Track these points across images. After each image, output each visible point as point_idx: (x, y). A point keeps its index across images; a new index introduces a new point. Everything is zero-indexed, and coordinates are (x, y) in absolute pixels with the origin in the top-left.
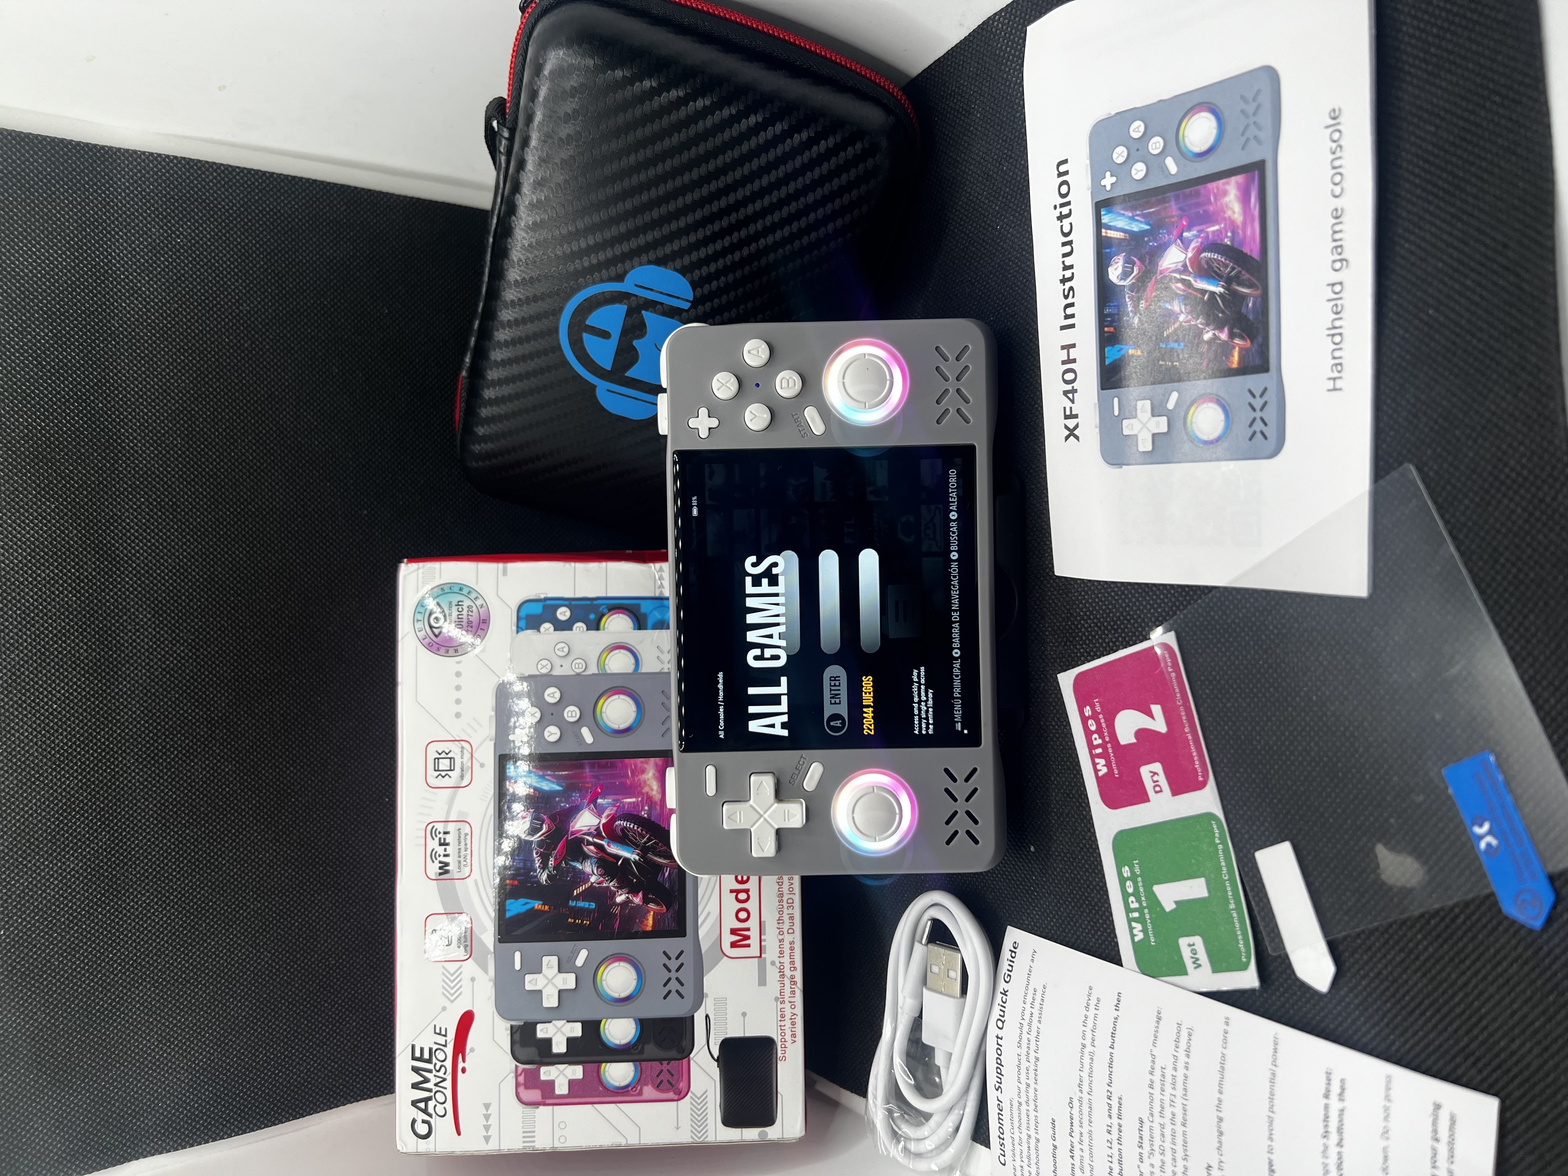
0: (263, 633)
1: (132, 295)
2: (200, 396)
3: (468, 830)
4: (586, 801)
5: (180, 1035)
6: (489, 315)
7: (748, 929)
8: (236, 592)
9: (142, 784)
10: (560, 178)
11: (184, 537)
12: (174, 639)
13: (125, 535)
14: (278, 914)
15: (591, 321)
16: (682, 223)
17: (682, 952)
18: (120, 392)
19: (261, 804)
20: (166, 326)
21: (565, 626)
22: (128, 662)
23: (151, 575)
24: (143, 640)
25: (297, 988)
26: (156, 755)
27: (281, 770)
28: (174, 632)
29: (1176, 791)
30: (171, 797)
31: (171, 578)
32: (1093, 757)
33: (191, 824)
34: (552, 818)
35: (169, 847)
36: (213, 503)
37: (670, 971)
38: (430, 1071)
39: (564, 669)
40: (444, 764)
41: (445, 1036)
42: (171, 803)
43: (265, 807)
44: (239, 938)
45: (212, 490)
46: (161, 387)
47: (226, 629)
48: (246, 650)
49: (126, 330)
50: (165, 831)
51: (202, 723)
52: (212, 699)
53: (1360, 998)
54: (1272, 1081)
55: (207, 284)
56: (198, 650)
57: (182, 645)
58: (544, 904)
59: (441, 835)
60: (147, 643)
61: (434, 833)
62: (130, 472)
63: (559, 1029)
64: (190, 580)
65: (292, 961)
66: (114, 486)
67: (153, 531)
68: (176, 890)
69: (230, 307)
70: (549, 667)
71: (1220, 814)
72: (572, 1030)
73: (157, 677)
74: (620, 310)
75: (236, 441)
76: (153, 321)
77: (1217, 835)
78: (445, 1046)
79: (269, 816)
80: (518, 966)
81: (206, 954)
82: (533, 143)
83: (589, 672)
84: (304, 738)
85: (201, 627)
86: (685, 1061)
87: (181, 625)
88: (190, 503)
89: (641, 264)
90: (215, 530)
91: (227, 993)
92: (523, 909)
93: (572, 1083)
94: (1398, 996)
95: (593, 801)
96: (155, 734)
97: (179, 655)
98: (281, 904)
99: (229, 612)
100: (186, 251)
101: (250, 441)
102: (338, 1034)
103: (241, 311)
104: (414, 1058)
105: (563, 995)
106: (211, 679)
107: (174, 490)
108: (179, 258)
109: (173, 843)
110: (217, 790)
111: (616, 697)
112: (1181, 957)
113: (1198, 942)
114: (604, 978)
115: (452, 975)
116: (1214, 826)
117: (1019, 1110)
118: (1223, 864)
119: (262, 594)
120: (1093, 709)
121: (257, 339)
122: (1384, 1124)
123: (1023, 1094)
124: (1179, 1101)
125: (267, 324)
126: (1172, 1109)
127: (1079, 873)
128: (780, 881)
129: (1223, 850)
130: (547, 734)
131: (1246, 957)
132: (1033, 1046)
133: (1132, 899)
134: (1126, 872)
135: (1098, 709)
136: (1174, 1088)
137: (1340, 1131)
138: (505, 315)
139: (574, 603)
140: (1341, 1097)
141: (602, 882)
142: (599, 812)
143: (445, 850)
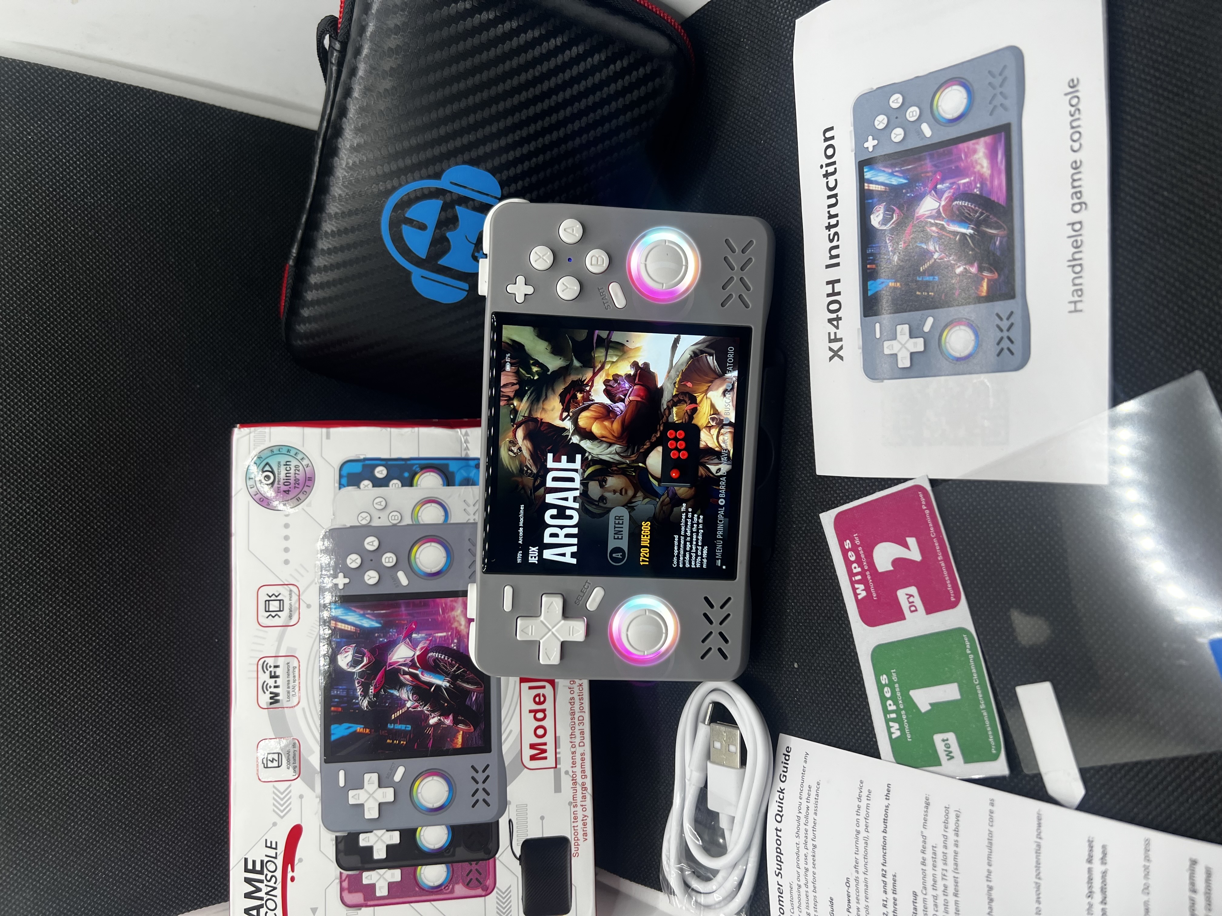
0: (104, 491)
3: (296, 664)
4: (402, 636)
6: (318, 207)
7: (545, 744)
8: (79, 455)
10: (387, 84)
12: (20, 496)
14: (115, 746)
15: (410, 213)
16: (494, 128)
17: (488, 766)
19: (101, 646)
20: (16, 213)
21: (382, 483)
25: (133, 812)
27: (120, 615)
29: (929, 610)
32: (853, 583)
33: (35, 665)
34: (372, 652)
35: (14, 686)
37: (477, 782)
38: (261, 881)
39: (382, 520)
40: (274, 606)
41: (276, 849)
47: (70, 487)
48: (88, 507)
52: (56, 551)
54: (1038, 852)
56: (43, 507)
57: (28, 502)
58: (365, 728)
59: (272, 669)
61: (265, 667)
64: (36, 443)
65: (128, 787)
68: (20, 725)
69: (76, 199)
70: (368, 518)
71: (971, 627)
72: (391, 838)
74: (436, 204)
77: (968, 646)
78: (276, 858)
79: (108, 657)
80: (342, 783)
81: (49, 784)
82: (365, 51)
83: (404, 523)
84: (141, 586)
86: (491, 861)
87: (27, 483)
89: (457, 164)
91: (69, 818)
92: (346, 733)
93: (391, 885)
94: (1141, 775)
95: (408, 635)
98: (118, 736)
99: (73, 472)
100: (36, 147)
102: (170, 852)
103: (86, 203)
104: (246, 870)
105: (383, 807)
108: (29, 153)
109: (18, 683)
111: (429, 544)
112: (936, 751)
113: (951, 737)
114: (419, 791)
115: (282, 794)
116: (966, 639)
117: (799, 891)
118: (974, 671)
119: (103, 457)
120: (852, 542)
121: (101, 229)
122: (1144, 881)
123: (802, 878)
124: (950, 875)
125: (110, 216)
126: (944, 882)
127: (839, 684)
128: (572, 702)
129: (974, 660)
130: (366, 578)
131: (996, 750)
132: (810, 835)
133: (889, 702)
134: (884, 679)
135: (857, 542)
136: (945, 864)
137: (1103, 890)
138: (332, 208)
139: (390, 463)
140: (1103, 861)
141: (417, 706)
142: (414, 645)
143: (276, 682)
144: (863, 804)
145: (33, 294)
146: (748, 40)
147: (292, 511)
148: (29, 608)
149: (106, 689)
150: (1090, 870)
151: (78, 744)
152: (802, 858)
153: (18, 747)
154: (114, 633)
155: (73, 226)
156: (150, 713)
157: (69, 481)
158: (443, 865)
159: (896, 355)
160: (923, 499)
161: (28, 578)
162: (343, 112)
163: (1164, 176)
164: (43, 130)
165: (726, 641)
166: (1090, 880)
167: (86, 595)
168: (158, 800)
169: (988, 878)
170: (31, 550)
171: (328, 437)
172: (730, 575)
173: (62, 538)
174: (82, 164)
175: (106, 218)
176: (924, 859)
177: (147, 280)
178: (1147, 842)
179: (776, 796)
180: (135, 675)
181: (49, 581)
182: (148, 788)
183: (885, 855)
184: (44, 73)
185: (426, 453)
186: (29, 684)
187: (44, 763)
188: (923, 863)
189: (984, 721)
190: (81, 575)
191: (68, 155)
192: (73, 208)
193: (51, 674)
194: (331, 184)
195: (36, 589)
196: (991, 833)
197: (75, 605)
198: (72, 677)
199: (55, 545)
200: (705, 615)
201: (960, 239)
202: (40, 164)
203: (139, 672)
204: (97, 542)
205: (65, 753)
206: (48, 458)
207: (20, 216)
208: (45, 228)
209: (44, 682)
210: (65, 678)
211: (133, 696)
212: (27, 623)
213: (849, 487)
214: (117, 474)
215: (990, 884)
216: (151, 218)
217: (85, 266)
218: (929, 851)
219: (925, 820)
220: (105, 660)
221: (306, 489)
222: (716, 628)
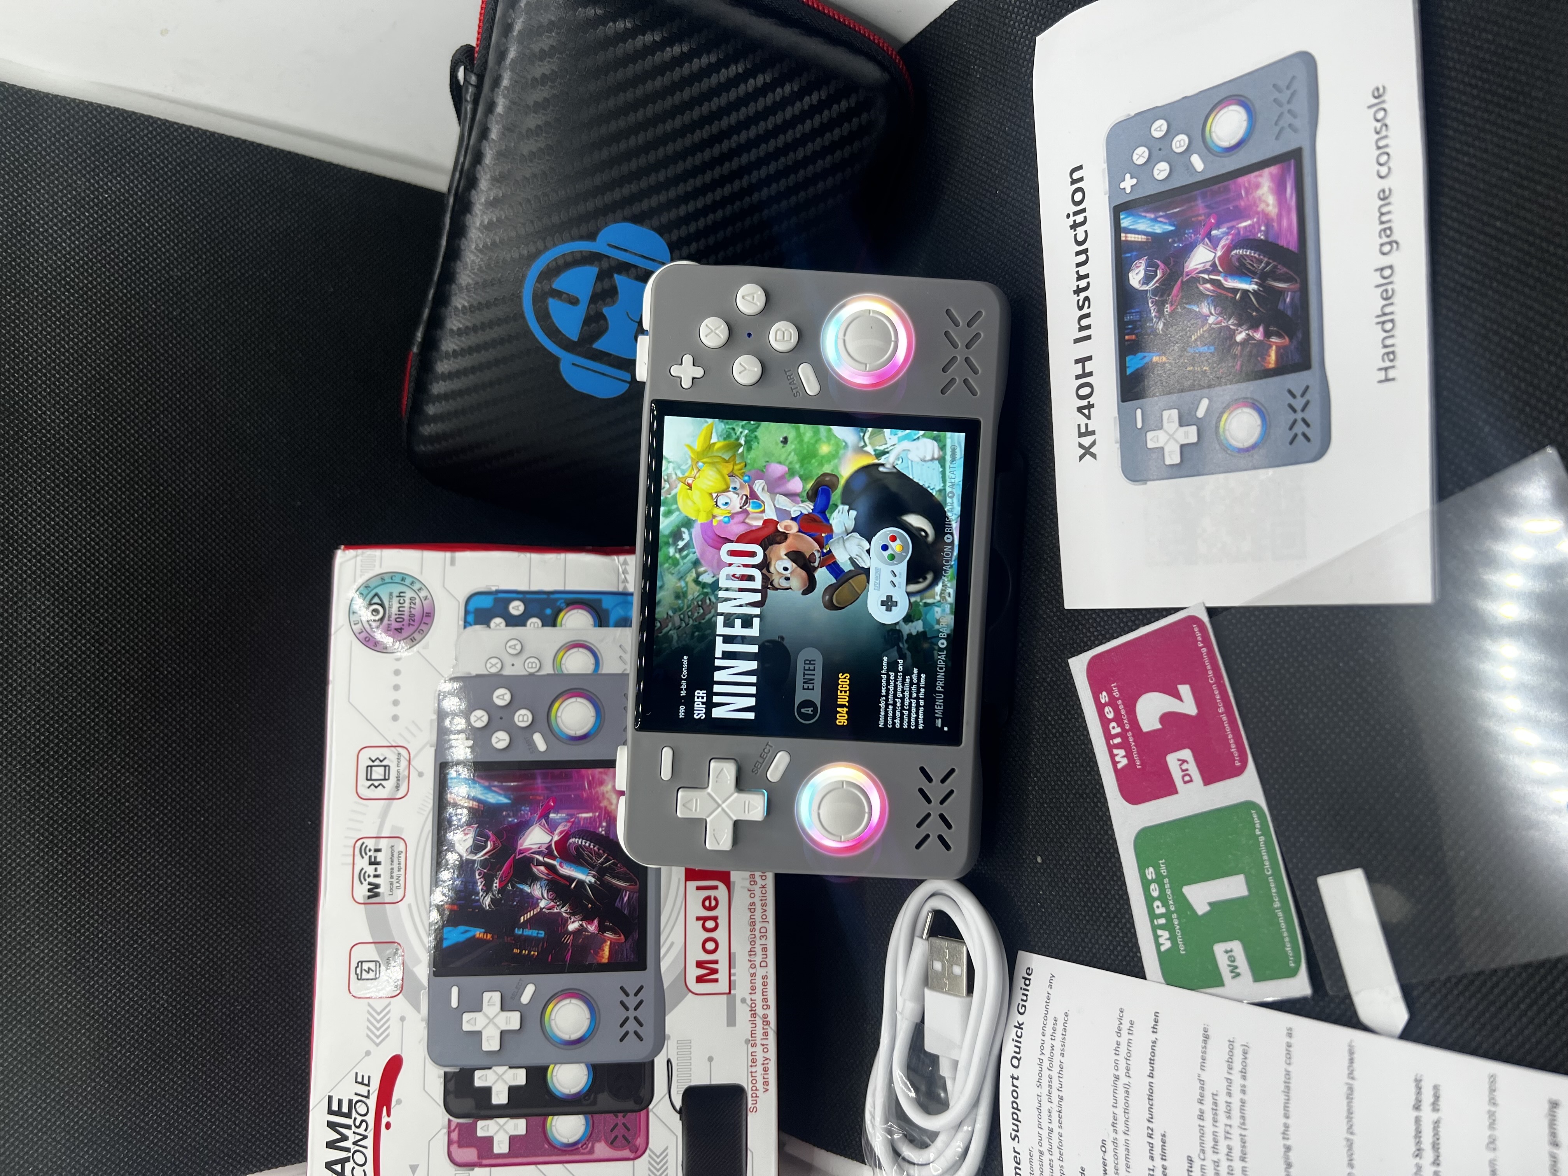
0: (178, 629)
1: (51, 250)
2: (120, 364)
3: (402, 847)
4: (536, 816)
5: (58, 1087)
6: (447, 278)
7: (716, 962)
8: (149, 582)
9: (28, 793)
11: (93, 517)
12: (75, 630)
13: (26, 511)
14: (178, 950)
15: (559, 283)
16: (662, 176)
17: (641, 988)
18: (31, 355)
19: (165, 822)
20: (86, 286)
21: (517, 622)
22: (20, 653)
23: (53, 558)
24: (39, 630)
25: (196, 1037)
26: (47, 761)
27: (191, 784)
28: (75, 622)
29: (1208, 780)
30: (61, 810)
31: (75, 562)
32: (1110, 748)
33: (83, 842)
34: (498, 835)
35: (56, 868)
36: (127, 482)
37: (627, 1009)
38: (348, 1127)
39: (516, 668)
40: (378, 773)
41: (368, 1085)
42: (61, 817)
43: (170, 826)
44: (132, 976)
45: (128, 468)
46: (76, 352)
47: (136, 622)
48: (157, 647)
49: (41, 287)
50: (51, 849)
51: (102, 727)
53: (1439, 996)
54: (1350, 1096)
55: (135, 245)
56: (102, 645)
57: (84, 637)
58: (486, 932)
59: (371, 853)
60: (44, 634)
61: (363, 850)
62: (35, 443)
63: (500, 1077)
64: (97, 566)
65: (191, 1004)
66: (17, 456)
67: (58, 508)
69: (160, 271)
70: (499, 666)
71: (1261, 801)
73: (52, 672)
74: (590, 272)
75: (158, 416)
76: (72, 280)
77: (1258, 826)
78: (368, 1097)
79: (174, 836)
80: (454, 1003)
82: (505, 82)
83: (543, 672)
84: (219, 749)
85: (107, 618)
86: (643, 1113)
87: (84, 615)
88: (102, 481)
89: (616, 221)
90: (128, 512)
91: (115, 1041)
92: (462, 938)
93: (513, 1139)
95: (545, 815)
96: (47, 737)
97: (80, 648)
98: (182, 938)
99: (140, 604)
100: (114, 208)
101: (174, 417)
103: (172, 277)
104: (330, 1112)
105: (506, 1037)
106: (115, 678)
107: (85, 465)
108: (105, 214)
109: (61, 864)
110: (115, 805)
111: (573, 699)
112: (1217, 966)
113: (1236, 947)
114: (553, 1017)
115: (379, 1014)
116: (1255, 816)
117: (1041, 1160)
118: (1265, 857)
119: (178, 586)
120: (1110, 694)
121: (188, 308)
122: (1489, 1133)
123: (1045, 1142)
124: (1236, 1132)
125: (200, 292)
126: (1228, 1142)
127: (1094, 882)
128: (752, 908)
129: (1266, 843)
130: (494, 740)
131: (1295, 962)
132: (1055, 1084)
133: (1157, 903)
134: (1150, 873)
135: (1116, 694)
136: (1229, 1117)
137: (1435, 1146)
138: (465, 277)
139: (528, 596)
140: (1435, 1107)
141: (553, 907)
142: (551, 828)
143: (376, 870)
144: (1124, 1040)
145: (103, 384)
146: (979, 67)
147: (406, 654)
148: (79, 770)
149: (170, 877)
150: (1418, 1120)
151: (131, 946)
152: (1045, 1114)
153: (56, 945)
154: (182, 806)
155: (155, 303)
156: (223, 911)
157: (136, 614)
158: (581, 1117)
159: (1162, 449)
160: (1198, 634)
161: (79, 732)
162: (478, 158)
163: (1496, 202)
164: (124, 188)
165: (949, 826)
166: (1418, 1133)
167: (150, 758)
168: (228, 1024)
169: (1285, 1135)
170: (84, 698)
171: (453, 563)
172: (954, 738)
173: (124, 685)
174: (169, 229)
175: (196, 295)
176: (1202, 1112)
177: (241, 372)
178: (1493, 1079)
179: (1012, 1033)
180: (207, 862)
181: (106, 738)
182: (216, 1007)
183: (1151, 1107)
184: (126, 119)
185: (573, 585)
186: (75, 865)
187: (88, 968)
188: (1201, 1117)
189: (1279, 924)
190: (145, 732)
191: (152, 219)
192: (155, 281)
193: (101, 855)
194: (463, 247)
195: (89, 747)
196: (1288, 1073)
197: (136, 770)
198: (128, 860)
199: (115, 693)
200: (921, 791)
201: (1241, 297)
202: (118, 228)
203: (211, 858)
204: (166, 691)
205: (115, 956)
206: (111, 585)
207: (91, 290)
208: (121, 306)
209: (92, 864)
210: (118, 861)
211: (203, 888)
212: (75, 789)
213: (1106, 622)
214: (194, 607)
215: (1288, 1143)
216: (250, 297)
217: (167, 352)
218: (1208, 1100)
219: (1204, 1059)
220: (170, 840)
221: (423, 627)
222: (935, 808)
